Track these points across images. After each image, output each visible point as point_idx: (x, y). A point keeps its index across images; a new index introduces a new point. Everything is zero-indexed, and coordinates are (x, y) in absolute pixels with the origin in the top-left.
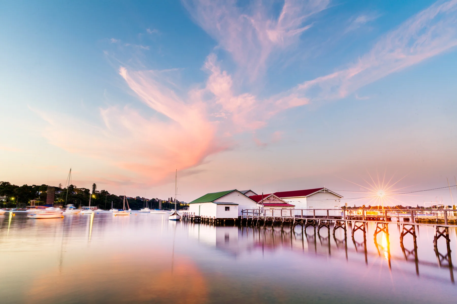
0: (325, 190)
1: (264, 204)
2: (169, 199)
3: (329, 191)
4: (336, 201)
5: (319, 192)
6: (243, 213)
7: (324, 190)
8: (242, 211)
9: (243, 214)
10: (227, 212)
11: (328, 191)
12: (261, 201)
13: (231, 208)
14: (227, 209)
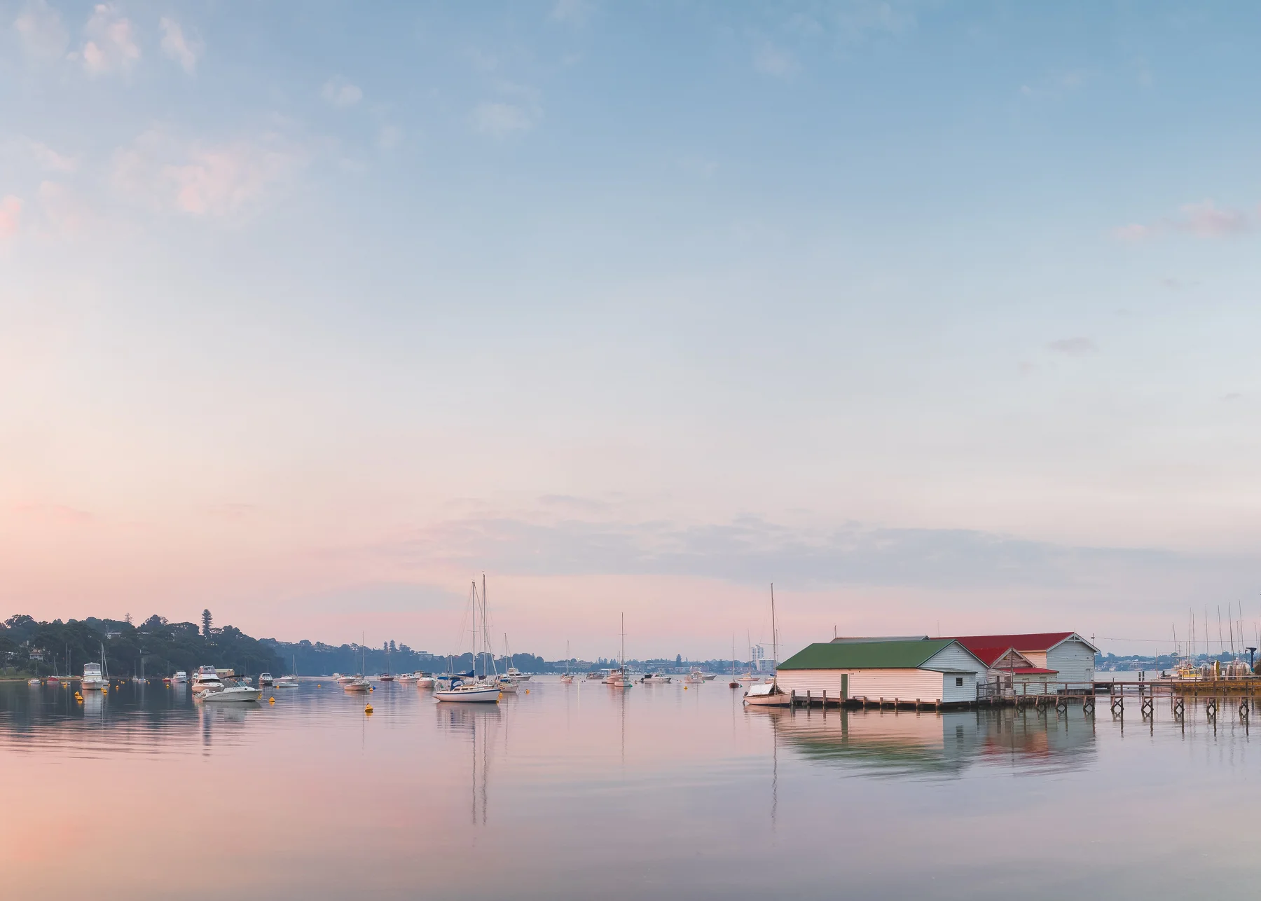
0: (1075, 637)
1: (1015, 669)
2: (386, 644)
3: (1080, 638)
4: (1088, 658)
5: (1065, 642)
7: (1073, 637)
8: (978, 687)
9: (979, 693)
10: (960, 688)
12: (995, 664)
13: (966, 679)
14: (959, 682)
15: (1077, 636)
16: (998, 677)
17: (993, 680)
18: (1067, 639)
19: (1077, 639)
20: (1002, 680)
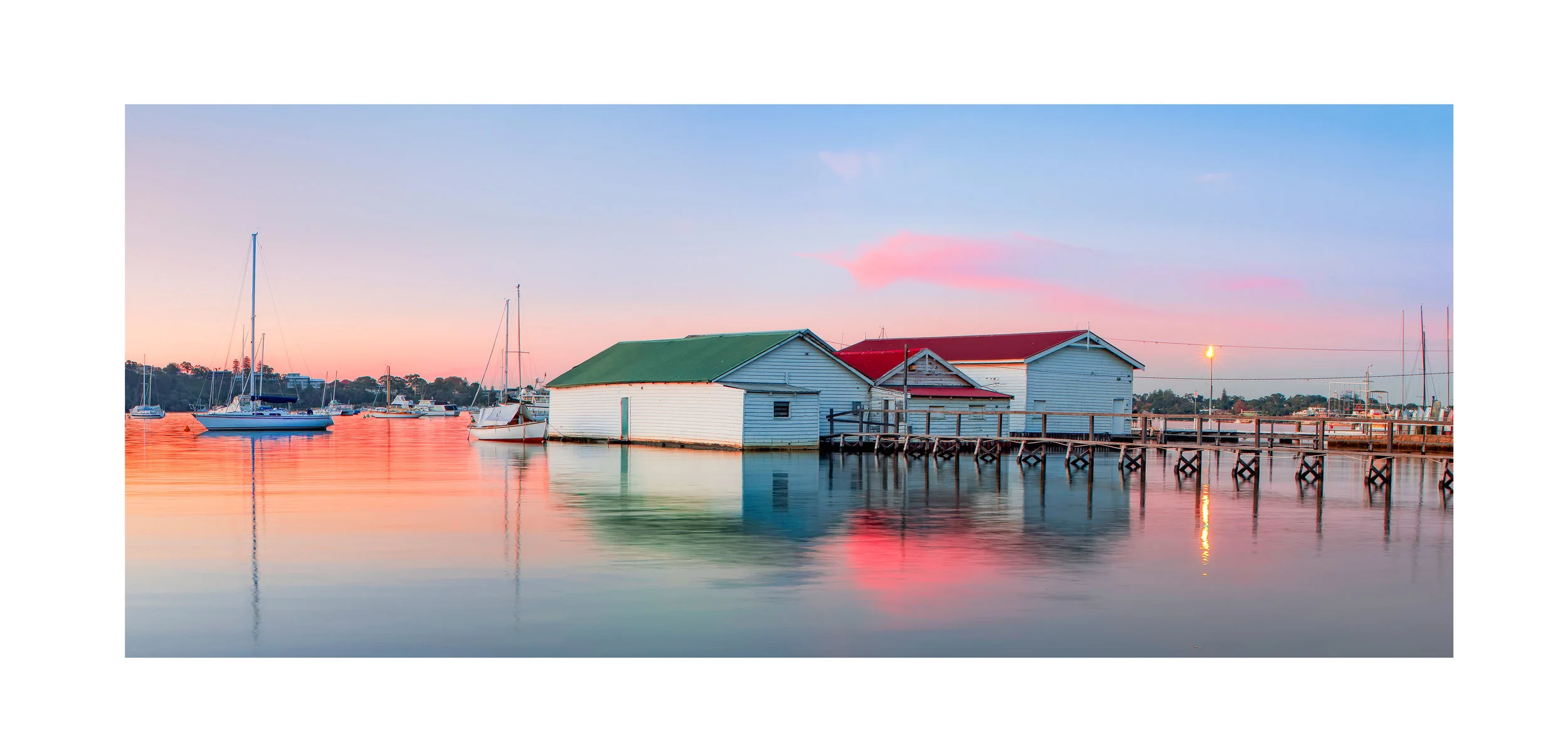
0: (1091, 340)
1: (911, 388)
3: (1101, 342)
4: (1119, 379)
5: (1068, 346)
6: (835, 424)
7: (1086, 338)
8: (831, 418)
9: (832, 426)
10: (782, 423)
11: (1097, 344)
12: (881, 381)
13: (796, 406)
14: (781, 410)
15: (1094, 338)
16: (887, 402)
17: (877, 405)
18: (1071, 342)
19: (1092, 341)
20: (892, 406)
